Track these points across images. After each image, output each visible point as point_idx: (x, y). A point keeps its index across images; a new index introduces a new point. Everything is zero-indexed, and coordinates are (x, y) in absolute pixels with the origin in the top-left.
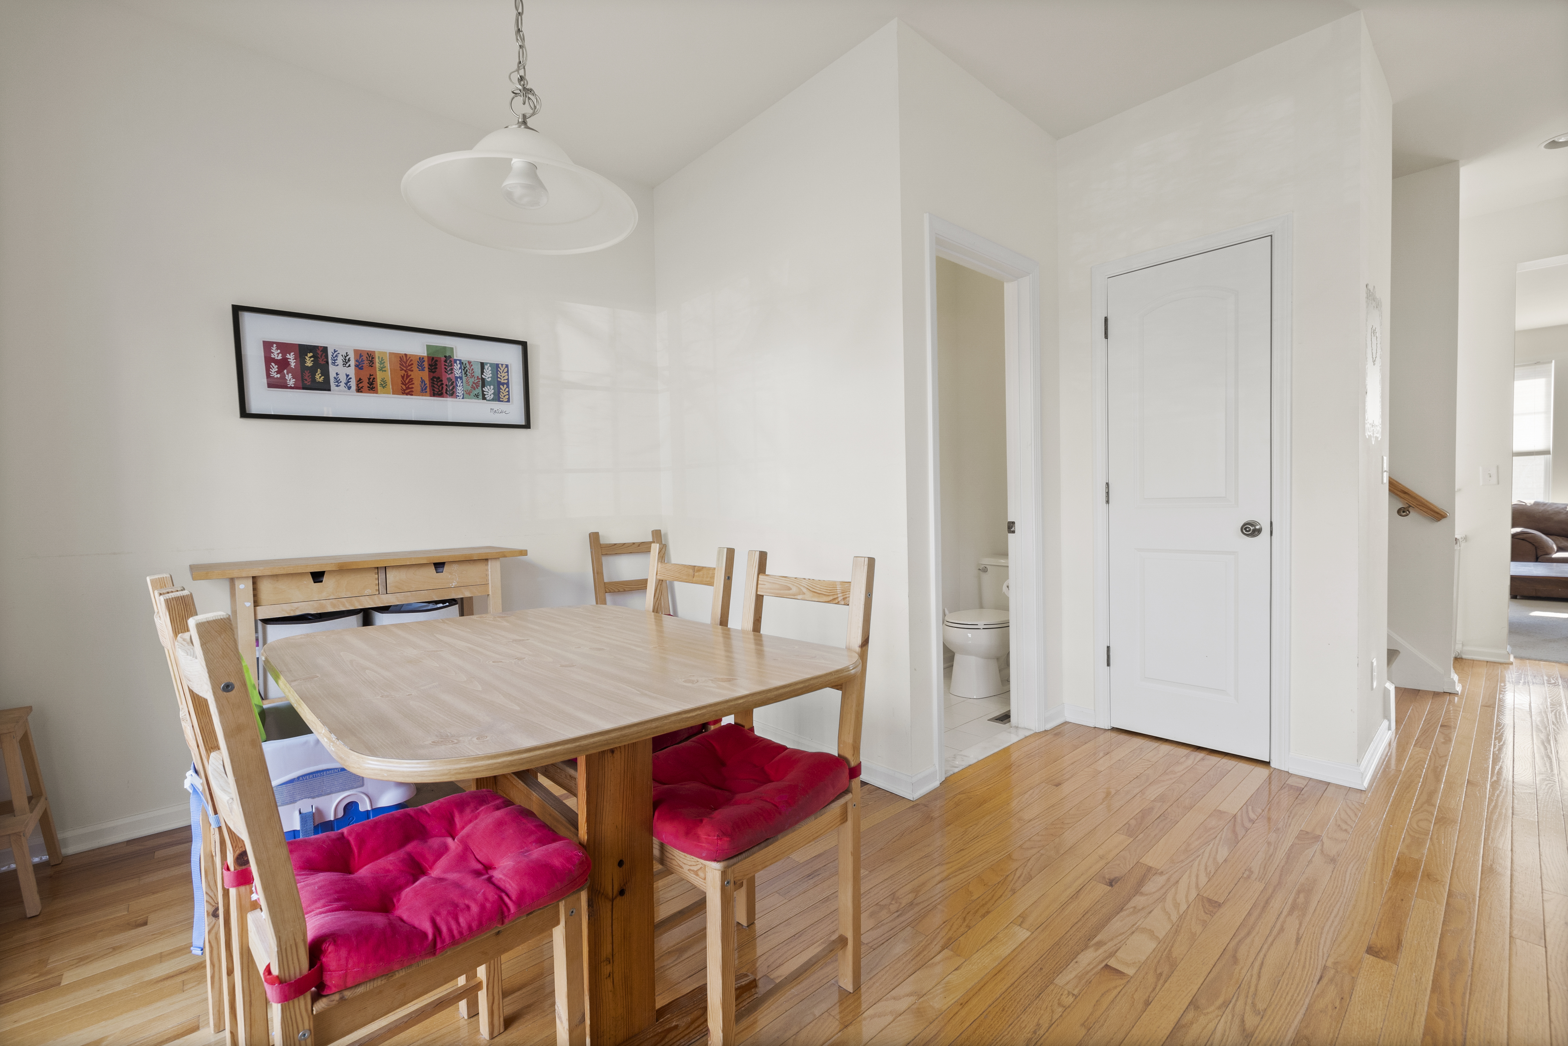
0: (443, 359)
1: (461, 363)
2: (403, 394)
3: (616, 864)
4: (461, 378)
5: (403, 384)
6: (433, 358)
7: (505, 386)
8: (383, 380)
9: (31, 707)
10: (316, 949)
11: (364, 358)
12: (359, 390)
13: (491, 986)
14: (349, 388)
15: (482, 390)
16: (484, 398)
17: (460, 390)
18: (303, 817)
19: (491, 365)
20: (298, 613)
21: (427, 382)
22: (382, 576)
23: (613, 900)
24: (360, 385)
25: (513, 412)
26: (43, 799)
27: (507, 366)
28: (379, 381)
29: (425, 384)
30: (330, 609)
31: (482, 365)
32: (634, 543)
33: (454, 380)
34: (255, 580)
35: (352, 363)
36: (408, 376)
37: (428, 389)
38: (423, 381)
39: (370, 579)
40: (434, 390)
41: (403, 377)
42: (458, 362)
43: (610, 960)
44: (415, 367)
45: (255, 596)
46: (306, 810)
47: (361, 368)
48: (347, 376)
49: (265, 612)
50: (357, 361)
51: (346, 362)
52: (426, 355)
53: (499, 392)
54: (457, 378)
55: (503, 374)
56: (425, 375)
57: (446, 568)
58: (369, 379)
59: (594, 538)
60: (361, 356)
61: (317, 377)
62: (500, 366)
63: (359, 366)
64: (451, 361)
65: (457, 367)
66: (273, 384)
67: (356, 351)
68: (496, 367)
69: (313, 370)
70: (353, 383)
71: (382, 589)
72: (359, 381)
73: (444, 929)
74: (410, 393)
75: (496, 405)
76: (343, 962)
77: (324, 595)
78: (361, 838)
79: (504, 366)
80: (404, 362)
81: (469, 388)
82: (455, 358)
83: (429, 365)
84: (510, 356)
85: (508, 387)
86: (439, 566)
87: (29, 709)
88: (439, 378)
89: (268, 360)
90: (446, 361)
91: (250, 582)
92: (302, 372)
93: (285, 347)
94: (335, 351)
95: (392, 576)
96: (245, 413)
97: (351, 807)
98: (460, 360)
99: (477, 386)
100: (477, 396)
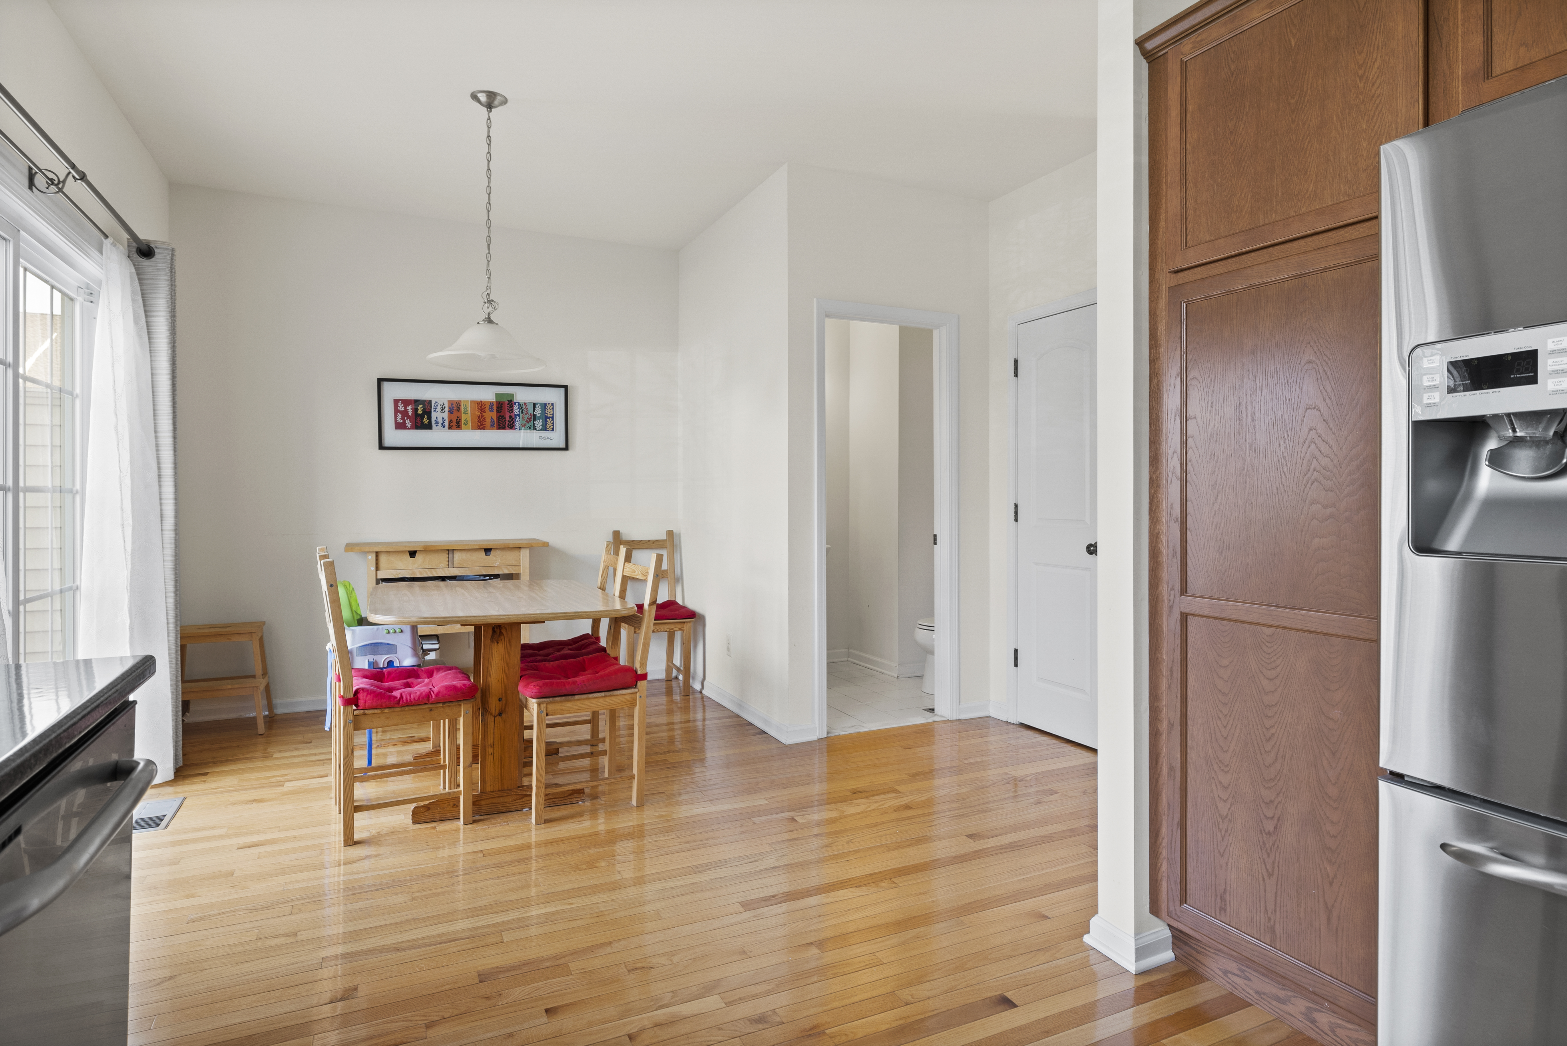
0: (507, 402)
1: (519, 404)
2: (479, 429)
3: (498, 699)
4: (519, 415)
5: (478, 422)
6: (500, 402)
7: (551, 419)
8: (466, 420)
9: (265, 622)
10: (357, 692)
11: (454, 406)
12: (450, 428)
13: (450, 767)
14: (444, 427)
15: (534, 424)
16: (535, 429)
17: (517, 424)
18: (369, 663)
19: (541, 404)
20: (400, 576)
21: (495, 420)
22: (451, 556)
23: (495, 717)
24: (451, 424)
25: (556, 438)
26: (267, 676)
27: (552, 404)
28: (463, 421)
29: (494, 421)
30: (418, 575)
31: (534, 405)
32: (649, 541)
33: (513, 417)
34: (377, 554)
35: (447, 409)
36: (482, 416)
37: (495, 425)
38: (492, 419)
39: (444, 557)
40: (499, 425)
41: (479, 417)
42: (517, 404)
43: (493, 746)
44: (487, 410)
45: (377, 564)
46: (371, 660)
47: (452, 413)
48: (443, 418)
49: (382, 575)
50: (449, 408)
51: (443, 409)
52: (495, 400)
53: (546, 424)
54: (516, 415)
55: (549, 411)
56: (494, 415)
57: (492, 553)
58: (457, 420)
59: (617, 534)
60: (452, 404)
61: (425, 420)
62: (547, 404)
63: (451, 412)
64: (512, 404)
65: (516, 407)
66: (400, 426)
67: (449, 401)
68: (544, 406)
69: (422, 416)
70: (446, 424)
71: (451, 565)
72: (450, 422)
73: (404, 697)
74: (483, 428)
75: (544, 434)
76: (365, 697)
77: (416, 566)
78: (389, 673)
79: (550, 404)
80: (481, 406)
81: (524, 422)
82: (515, 401)
83: (497, 407)
84: (554, 397)
85: (553, 420)
86: (488, 551)
87: (264, 623)
88: (503, 416)
89: (396, 411)
90: (508, 404)
91: (374, 555)
92: (416, 418)
93: (406, 402)
94: (436, 403)
95: (457, 556)
96: (381, 447)
97: (390, 663)
98: (518, 403)
99: (530, 420)
100: (530, 428)
